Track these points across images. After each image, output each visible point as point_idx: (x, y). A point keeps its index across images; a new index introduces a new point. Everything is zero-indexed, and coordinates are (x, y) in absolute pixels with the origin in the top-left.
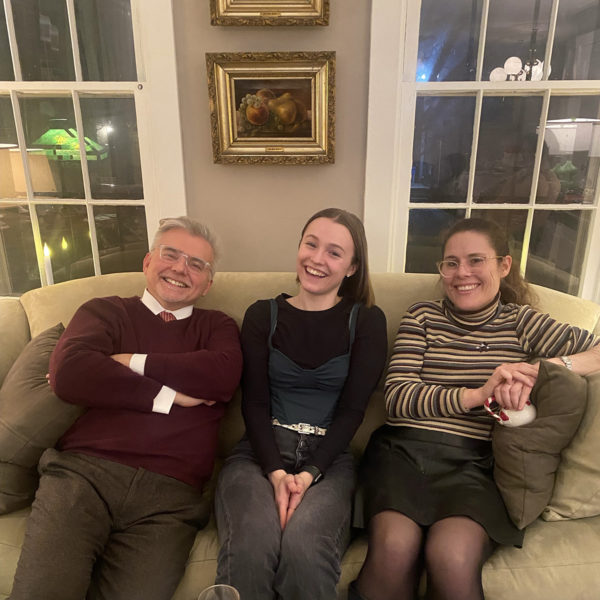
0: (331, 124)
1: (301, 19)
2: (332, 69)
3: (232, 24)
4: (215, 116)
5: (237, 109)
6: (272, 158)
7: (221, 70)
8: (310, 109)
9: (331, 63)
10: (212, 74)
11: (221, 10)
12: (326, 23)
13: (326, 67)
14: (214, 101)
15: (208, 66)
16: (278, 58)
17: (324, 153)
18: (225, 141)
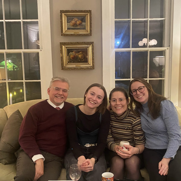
0: (93, 59)
1: (84, 34)
2: (93, 46)
3: (66, 35)
4: (62, 58)
5: (68, 56)
6: (77, 68)
7: (64, 46)
8: (87, 56)
9: (93, 45)
10: (61, 47)
11: (64, 32)
12: (91, 35)
13: (91, 45)
14: (62, 54)
15: (60, 45)
16: (79, 43)
17: (91, 66)
18: (65, 64)
